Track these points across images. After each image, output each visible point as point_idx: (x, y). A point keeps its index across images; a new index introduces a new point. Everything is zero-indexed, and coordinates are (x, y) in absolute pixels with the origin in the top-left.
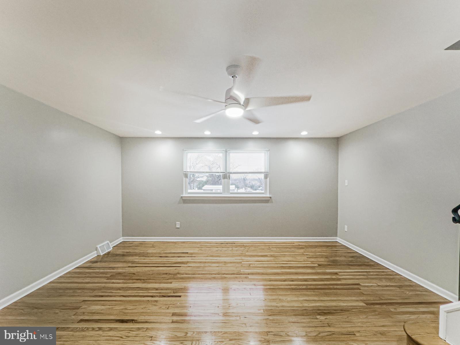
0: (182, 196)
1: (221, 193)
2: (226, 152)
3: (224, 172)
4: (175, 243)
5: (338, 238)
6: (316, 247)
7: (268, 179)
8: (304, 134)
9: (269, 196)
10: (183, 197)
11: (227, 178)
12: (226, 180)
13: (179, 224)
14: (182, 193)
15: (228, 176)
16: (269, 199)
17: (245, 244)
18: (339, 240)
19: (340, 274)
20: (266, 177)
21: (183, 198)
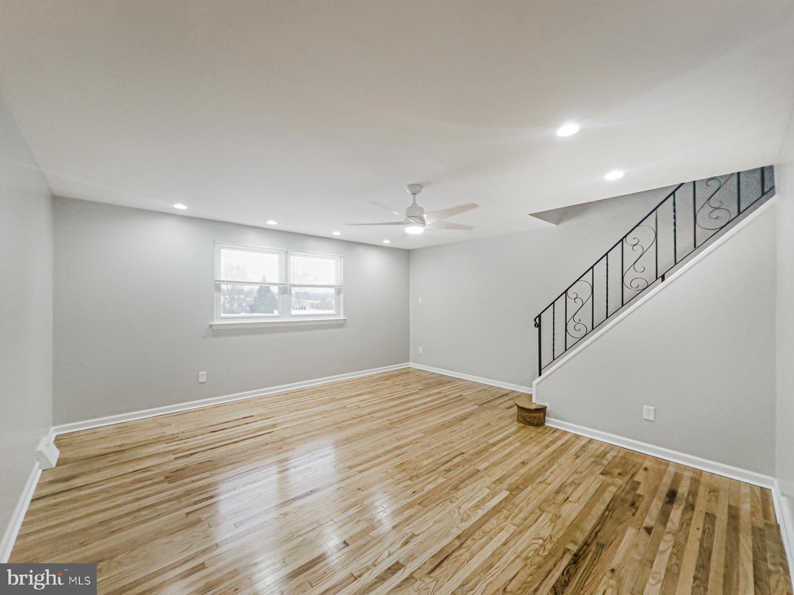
0: (211, 324)
1: (279, 316)
2: (287, 253)
3: (284, 284)
4: (204, 410)
5: (410, 363)
6: (398, 375)
7: (342, 296)
8: (387, 242)
9: (343, 318)
10: (214, 325)
11: (287, 293)
12: (285, 296)
13: (205, 375)
14: (212, 319)
15: (288, 289)
16: (344, 322)
17: (320, 389)
18: (412, 365)
19: (443, 392)
20: (338, 292)
21: (214, 328)
